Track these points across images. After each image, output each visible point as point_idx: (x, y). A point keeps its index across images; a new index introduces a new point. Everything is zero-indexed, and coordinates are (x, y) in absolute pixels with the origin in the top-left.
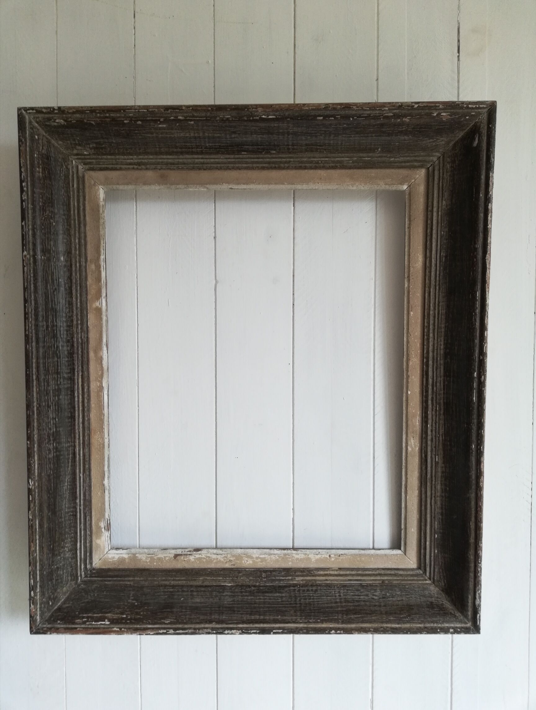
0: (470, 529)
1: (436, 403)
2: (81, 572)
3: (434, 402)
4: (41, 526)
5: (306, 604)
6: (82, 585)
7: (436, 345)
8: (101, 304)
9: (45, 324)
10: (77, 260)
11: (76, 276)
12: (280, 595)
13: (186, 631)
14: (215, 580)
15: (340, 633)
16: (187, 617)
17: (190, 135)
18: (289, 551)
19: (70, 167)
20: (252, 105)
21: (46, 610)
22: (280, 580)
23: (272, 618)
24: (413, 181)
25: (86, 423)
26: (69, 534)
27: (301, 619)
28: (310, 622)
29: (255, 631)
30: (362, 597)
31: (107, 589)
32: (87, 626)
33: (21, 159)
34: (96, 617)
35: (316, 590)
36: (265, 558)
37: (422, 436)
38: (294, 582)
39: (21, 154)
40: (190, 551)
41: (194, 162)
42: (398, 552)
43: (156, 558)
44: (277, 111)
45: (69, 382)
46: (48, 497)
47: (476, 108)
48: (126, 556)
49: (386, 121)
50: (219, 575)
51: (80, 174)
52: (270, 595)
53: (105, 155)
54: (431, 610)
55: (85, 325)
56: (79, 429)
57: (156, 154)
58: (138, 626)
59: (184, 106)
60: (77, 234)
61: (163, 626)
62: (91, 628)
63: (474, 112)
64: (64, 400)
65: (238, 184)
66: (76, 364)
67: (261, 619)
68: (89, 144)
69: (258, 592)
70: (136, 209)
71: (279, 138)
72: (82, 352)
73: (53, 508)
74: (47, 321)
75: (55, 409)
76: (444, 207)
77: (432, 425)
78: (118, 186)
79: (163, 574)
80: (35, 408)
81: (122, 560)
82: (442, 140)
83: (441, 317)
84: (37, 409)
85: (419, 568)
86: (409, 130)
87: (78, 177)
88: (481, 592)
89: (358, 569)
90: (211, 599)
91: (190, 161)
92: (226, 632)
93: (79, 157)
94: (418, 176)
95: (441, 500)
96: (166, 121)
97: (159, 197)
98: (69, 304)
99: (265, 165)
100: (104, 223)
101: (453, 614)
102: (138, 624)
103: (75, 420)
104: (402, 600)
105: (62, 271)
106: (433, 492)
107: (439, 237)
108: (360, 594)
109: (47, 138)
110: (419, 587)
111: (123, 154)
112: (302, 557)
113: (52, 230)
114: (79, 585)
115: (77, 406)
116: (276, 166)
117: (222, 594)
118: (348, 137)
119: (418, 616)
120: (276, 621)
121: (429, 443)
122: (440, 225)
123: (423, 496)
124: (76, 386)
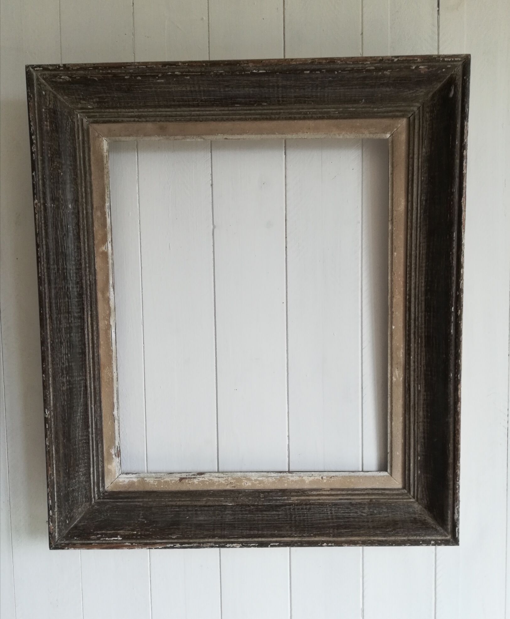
0: (449, 450)
1: (418, 336)
2: (94, 494)
3: (416, 335)
4: (57, 452)
5: (300, 520)
6: (96, 506)
7: (417, 283)
8: (107, 248)
9: (56, 267)
10: (84, 207)
11: (83, 223)
12: (277, 513)
13: (192, 545)
14: (218, 501)
15: (331, 546)
16: (192, 533)
17: (186, 89)
18: (285, 474)
19: (75, 120)
20: (243, 61)
21: (63, 527)
22: (277, 500)
23: (269, 533)
24: (395, 130)
25: (96, 358)
26: (83, 460)
27: (295, 534)
28: (304, 536)
29: (254, 544)
30: (351, 514)
31: (119, 509)
32: (101, 542)
33: (30, 114)
34: (110, 533)
35: (310, 509)
36: (263, 480)
37: (405, 367)
38: (290, 502)
39: (30, 109)
40: (194, 475)
41: (191, 114)
42: (385, 474)
43: (162, 481)
44: (267, 66)
45: (80, 321)
46: (63, 426)
47: (451, 61)
48: (135, 480)
49: (368, 74)
50: (221, 496)
51: (85, 127)
52: (268, 513)
53: (108, 108)
54: (414, 525)
55: (93, 268)
56: (89, 363)
57: (155, 107)
58: (148, 541)
59: (181, 62)
60: (83, 183)
61: (170, 541)
62: (105, 543)
63: (449, 65)
64: (75, 336)
65: (232, 134)
66: (85, 304)
67: (259, 534)
68: (92, 99)
69: (257, 511)
70: (138, 159)
71: (269, 90)
72: (91, 293)
73: (68, 436)
74: (58, 265)
75: (68, 346)
76: (424, 154)
77: (414, 357)
78: (120, 138)
79: (170, 495)
80: (49, 345)
81: (132, 484)
82: (422, 92)
83: (422, 257)
84: (51, 345)
85: (404, 488)
86: (390, 82)
87: (83, 130)
88: (459, 507)
89: (348, 490)
90: (214, 518)
91: (186, 113)
92: (228, 545)
93: (84, 111)
94: (399, 125)
95: (423, 425)
96: (164, 76)
97: (159, 147)
98: (78, 249)
99: (257, 116)
100: (108, 173)
101: (434, 528)
102: (147, 539)
103: (85, 356)
104: (388, 516)
105: (70, 218)
106: (416, 418)
107: (420, 182)
108: (349, 512)
109: (53, 93)
110: (404, 505)
111: (125, 107)
112: (296, 479)
113: (60, 180)
114: (93, 506)
115: (87, 343)
116: (268, 117)
117: (224, 513)
118: (333, 89)
119: (402, 530)
120: (273, 536)
121: (412, 373)
122: (420, 171)
123: (407, 422)
124: (86, 324)
